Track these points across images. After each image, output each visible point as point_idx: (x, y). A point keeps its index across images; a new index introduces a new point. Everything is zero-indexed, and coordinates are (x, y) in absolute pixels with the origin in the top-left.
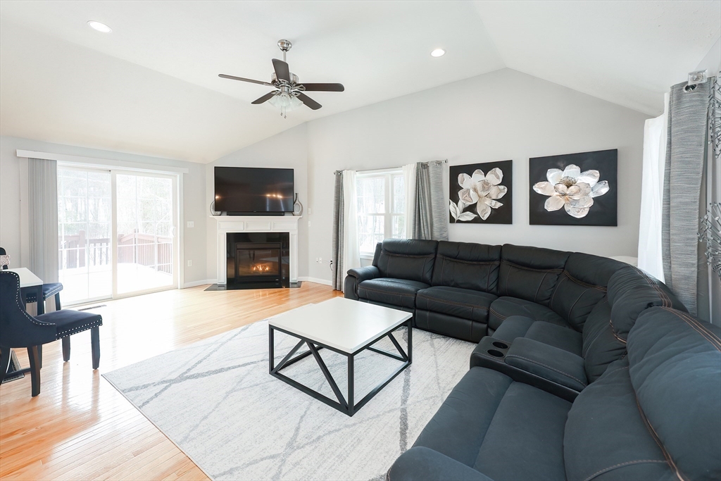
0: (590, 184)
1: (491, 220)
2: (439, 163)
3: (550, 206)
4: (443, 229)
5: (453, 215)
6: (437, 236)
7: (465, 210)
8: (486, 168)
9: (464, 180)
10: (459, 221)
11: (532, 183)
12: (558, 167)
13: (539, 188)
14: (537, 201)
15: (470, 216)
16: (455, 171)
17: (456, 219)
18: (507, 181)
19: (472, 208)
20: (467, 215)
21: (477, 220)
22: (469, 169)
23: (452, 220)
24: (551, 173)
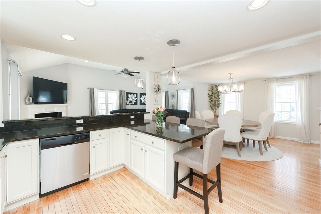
1: (134, 104)
2: (124, 91)
3: (143, 102)
4: (125, 107)
6: (124, 108)
7: (130, 102)
8: (134, 94)
9: (130, 96)
10: (128, 105)
11: (140, 98)
13: (141, 98)
14: (141, 100)
15: (130, 104)
16: (128, 94)
18: (137, 97)
19: (131, 102)
21: (132, 104)
22: (130, 94)
23: (127, 104)
24: (143, 96)
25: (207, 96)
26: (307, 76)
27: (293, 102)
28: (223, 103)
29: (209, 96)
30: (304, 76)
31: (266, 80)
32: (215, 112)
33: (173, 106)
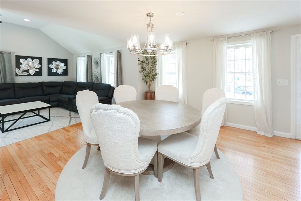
0: (62, 66)
1: (35, 75)
2: (10, 53)
4: (12, 79)
5: (17, 73)
6: (8, 82)
7: (23, 71)
8: (33, 58)
9: (22, 60)
11: (48, 64)
12: (55, 61)
13: (50, 66)
15: (26, 74)
16: (18, 58)
17: (19, 75)
18: (41, 63)
19: (26, 71)
20: (25, 73)
21: (29, 75)
23: (17, 75)
24: (53, 62)
25: (138, 62)
26: (268, 32)
27: (249, 73)
28: (160, 73)
29: (140, 63)
30: (264, 32)
31: (213, 40)
32: (150, 86)
33: (97, 78)
